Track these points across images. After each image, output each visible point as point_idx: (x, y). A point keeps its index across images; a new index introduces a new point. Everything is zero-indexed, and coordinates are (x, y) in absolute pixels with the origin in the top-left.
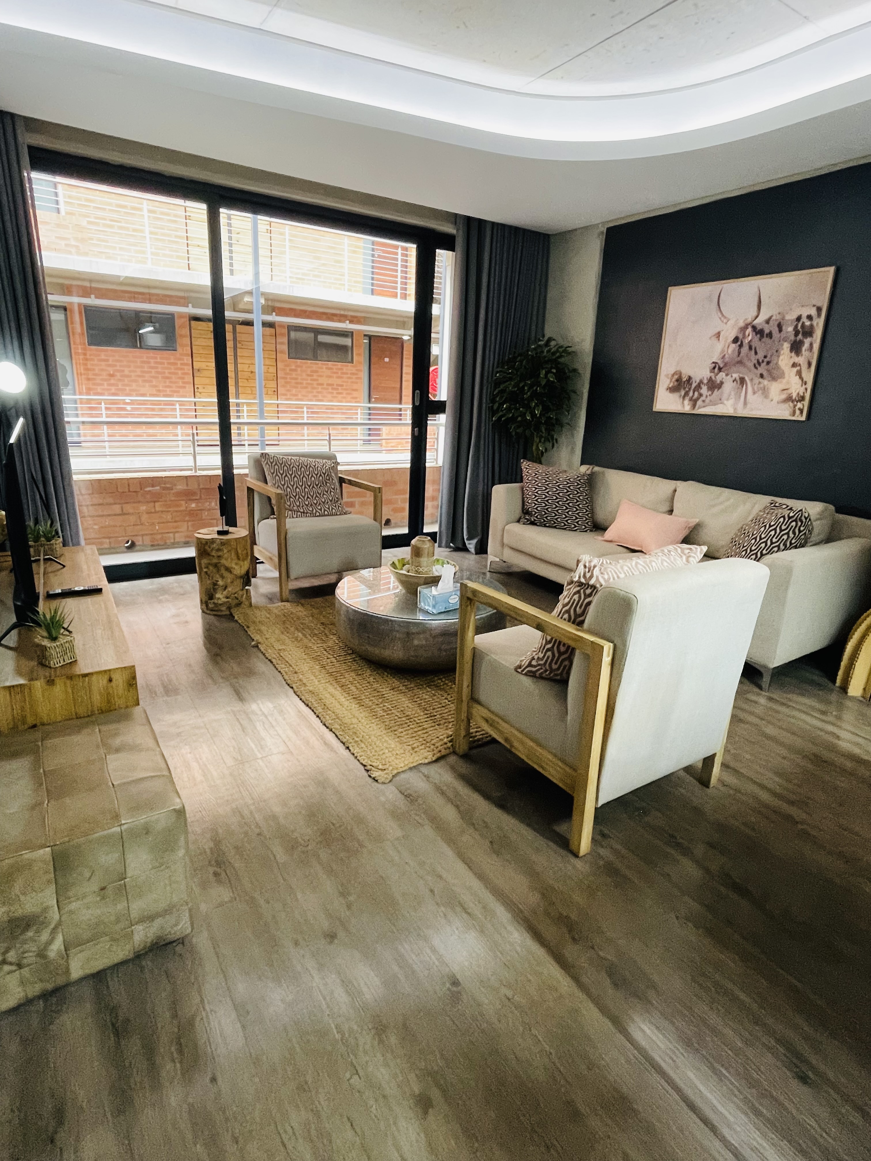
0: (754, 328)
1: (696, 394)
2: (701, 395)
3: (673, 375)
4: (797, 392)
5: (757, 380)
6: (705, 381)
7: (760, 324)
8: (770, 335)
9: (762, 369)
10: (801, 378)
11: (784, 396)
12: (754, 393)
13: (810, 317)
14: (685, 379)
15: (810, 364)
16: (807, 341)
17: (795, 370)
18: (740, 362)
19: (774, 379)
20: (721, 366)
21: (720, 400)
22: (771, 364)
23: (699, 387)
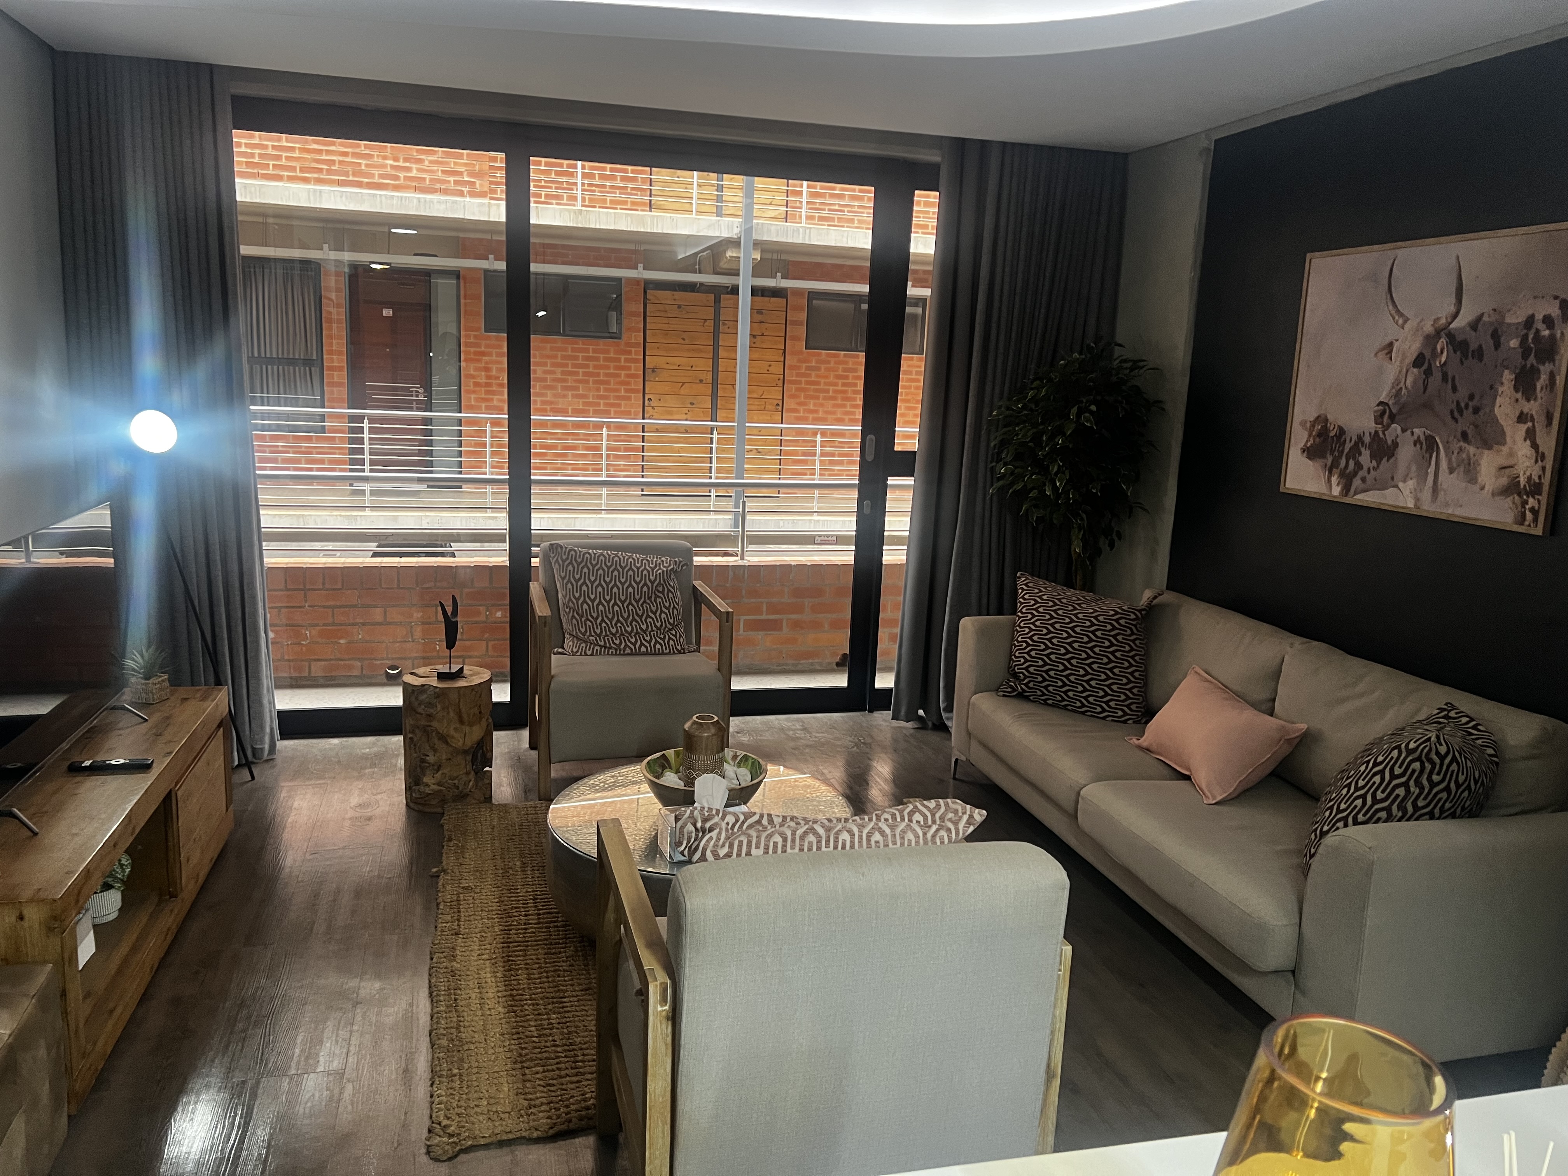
0: (1451, 336)
1: (1352, 463)
2: (1359, 466)
3: (1313, 424)
4: (1528, 474)
5: (1456, 445)
6: (1367, 439)
7: (1461, 330)
8: (1479, 354)
9: (1463, 424)
10: (1535, 446)
11: (1504, 481)
12: (1451, 471)
13: (1548, 321)
14: (1332, 434)
15: (1549, 417)
16: (1545, 369)
17: (1523, 428)
18: (1427, 406)
19: (1487, 444)
20: (1394, 410)
21: (1392, 478)
22: (1481, 413)
23: (1355, 451)
